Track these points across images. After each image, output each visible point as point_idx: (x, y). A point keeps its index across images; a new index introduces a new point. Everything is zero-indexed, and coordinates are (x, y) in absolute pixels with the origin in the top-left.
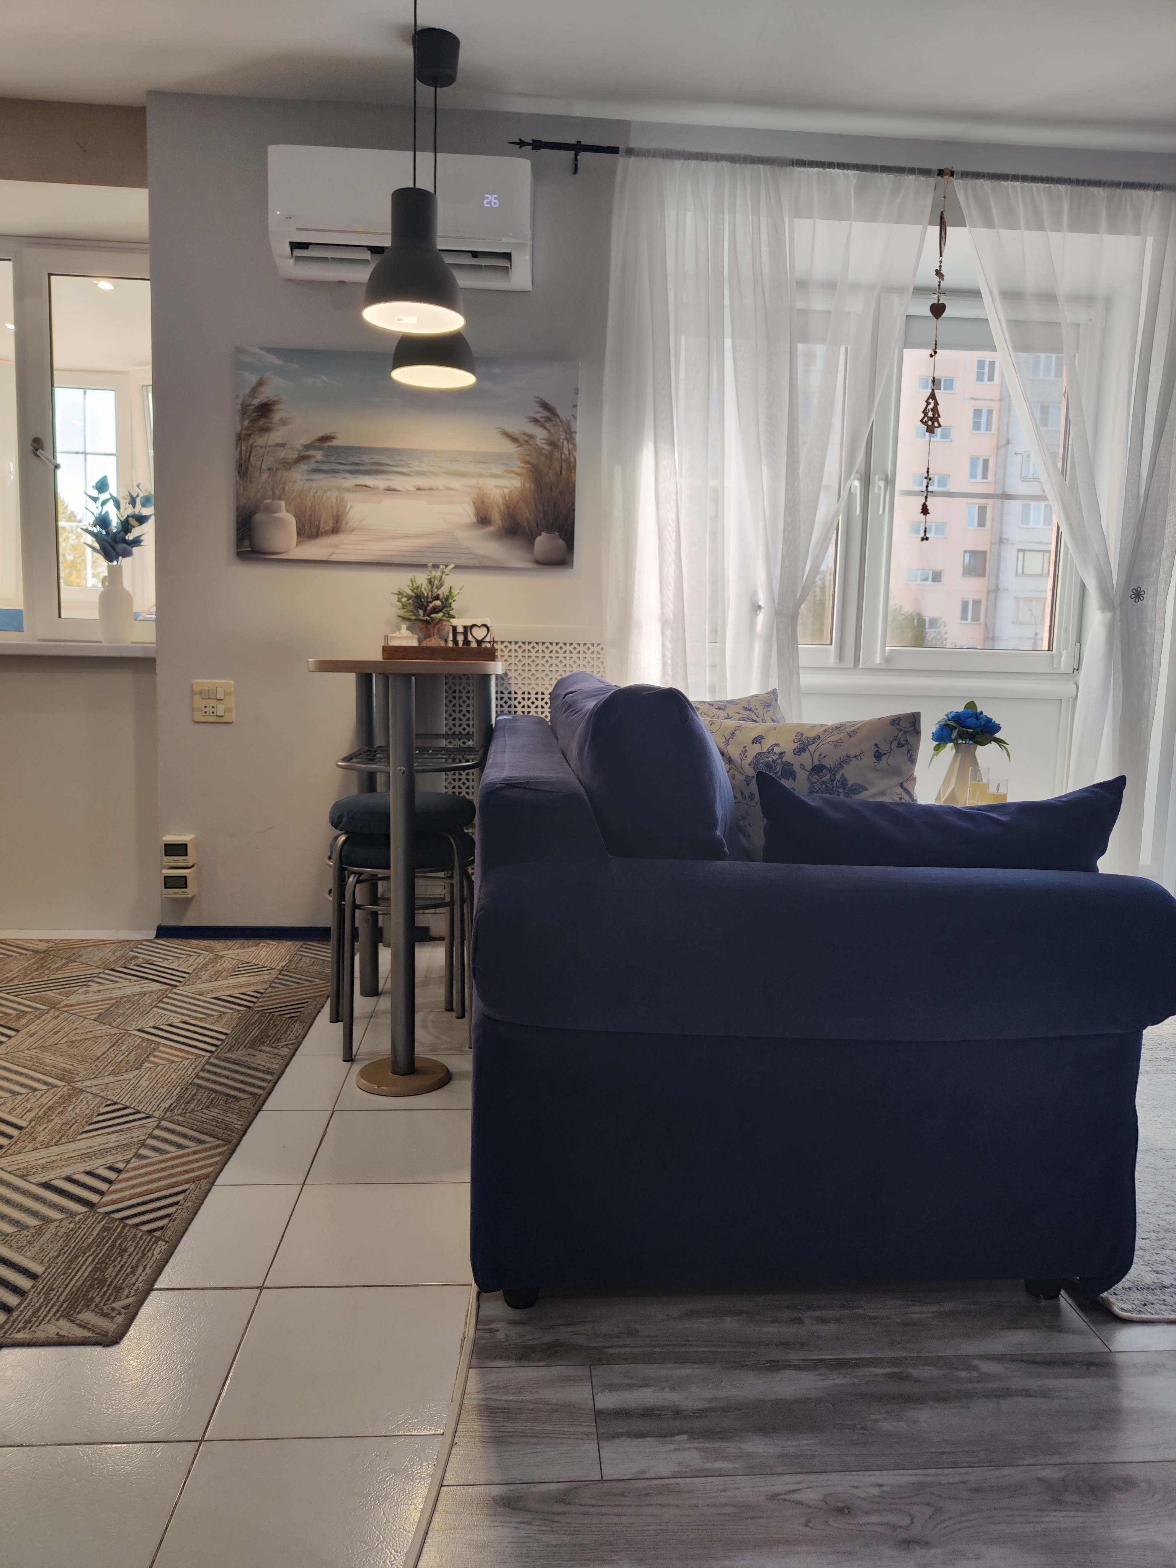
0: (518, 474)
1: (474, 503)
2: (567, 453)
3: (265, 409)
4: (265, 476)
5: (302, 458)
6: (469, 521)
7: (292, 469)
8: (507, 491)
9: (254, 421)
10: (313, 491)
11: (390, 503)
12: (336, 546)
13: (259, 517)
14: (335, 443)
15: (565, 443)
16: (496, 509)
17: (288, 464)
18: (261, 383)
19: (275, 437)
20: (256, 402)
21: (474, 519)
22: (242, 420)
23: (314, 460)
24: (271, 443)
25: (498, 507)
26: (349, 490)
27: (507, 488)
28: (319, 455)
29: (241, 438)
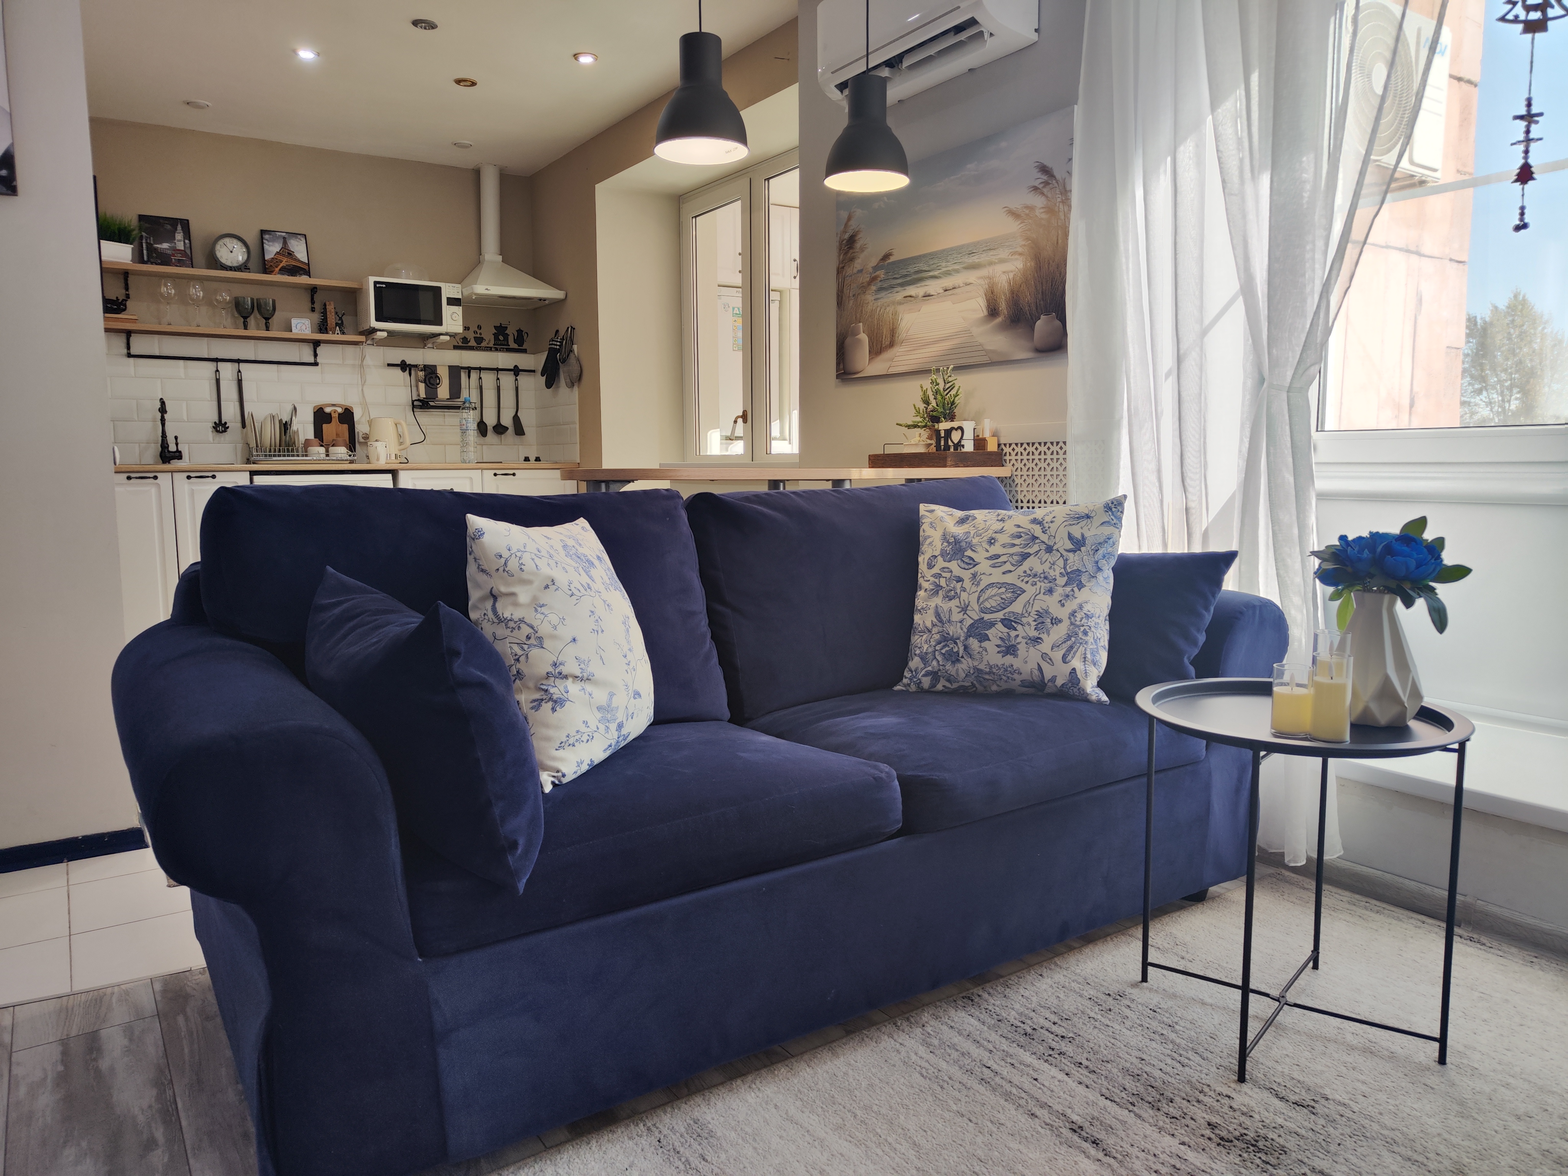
0: (1020, 254)
1: (986, 295)
2: (1063, 217)
3: (851, 242)
4: (851, 302)
5: (873, 279)
6: (982, 315)
7: (867, 292)
8: (1011, 276)
9: (846, 254)
10: (878, 310)
11: (928, 308)
12: (892, 360)
13: (848, 341)
14: (892, 259)
15: (1061, 206)
16: (1003, 297)
17: (864, 288)
18: (849, 219)
19: (857, 265)
20: (847, 236)
21: (986, 313)
22: (840, 255)
23: (879, 279)
24: (855, 271)
25: (1005, 294)
26: (900, 303)
27: (1012, 272)
28: (881, 274)
29: (840, 270)
